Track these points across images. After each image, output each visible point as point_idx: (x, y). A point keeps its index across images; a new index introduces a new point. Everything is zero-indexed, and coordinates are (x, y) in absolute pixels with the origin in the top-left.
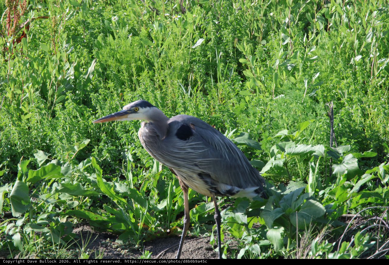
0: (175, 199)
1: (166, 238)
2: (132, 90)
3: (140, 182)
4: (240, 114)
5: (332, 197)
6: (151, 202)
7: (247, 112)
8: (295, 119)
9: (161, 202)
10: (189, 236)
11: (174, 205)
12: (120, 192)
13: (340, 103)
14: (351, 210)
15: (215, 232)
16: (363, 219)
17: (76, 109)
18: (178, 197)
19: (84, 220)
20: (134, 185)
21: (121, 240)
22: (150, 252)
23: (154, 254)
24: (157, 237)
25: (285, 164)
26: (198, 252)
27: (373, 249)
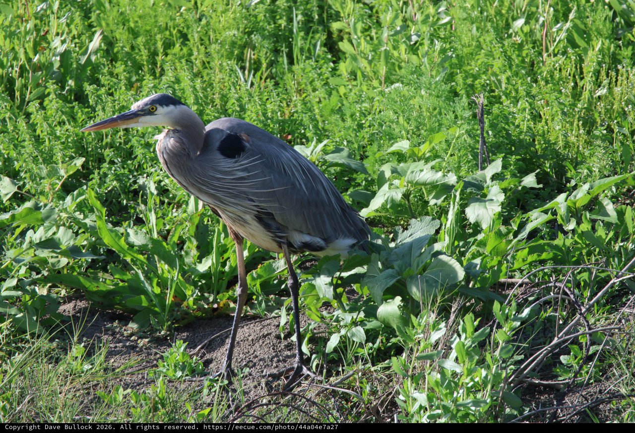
0: (226, 256)
1: (210, 319)
2: (155, 78)
3: (168, 227)
4: (330, 115)
5: (481, 250)
6: (187, 260)
7: (342, 111)
8: (420, 123)
9: (204, 260)
10: (247, 316)
11: (224, 264)
12: (136, 244)
13: (494, 97)
14: (514, 271)
15: (289, 309)
16: (533, 287)
17: (61, 111)
18: (230, 251)
19: (77, 291)
20: (158, 233)
21: (137, 323)
22: (184, 342)
23: (192, 345)
24: (196, 317)
25: (406, 196)
26: (263, 342)
27: (550, 335)
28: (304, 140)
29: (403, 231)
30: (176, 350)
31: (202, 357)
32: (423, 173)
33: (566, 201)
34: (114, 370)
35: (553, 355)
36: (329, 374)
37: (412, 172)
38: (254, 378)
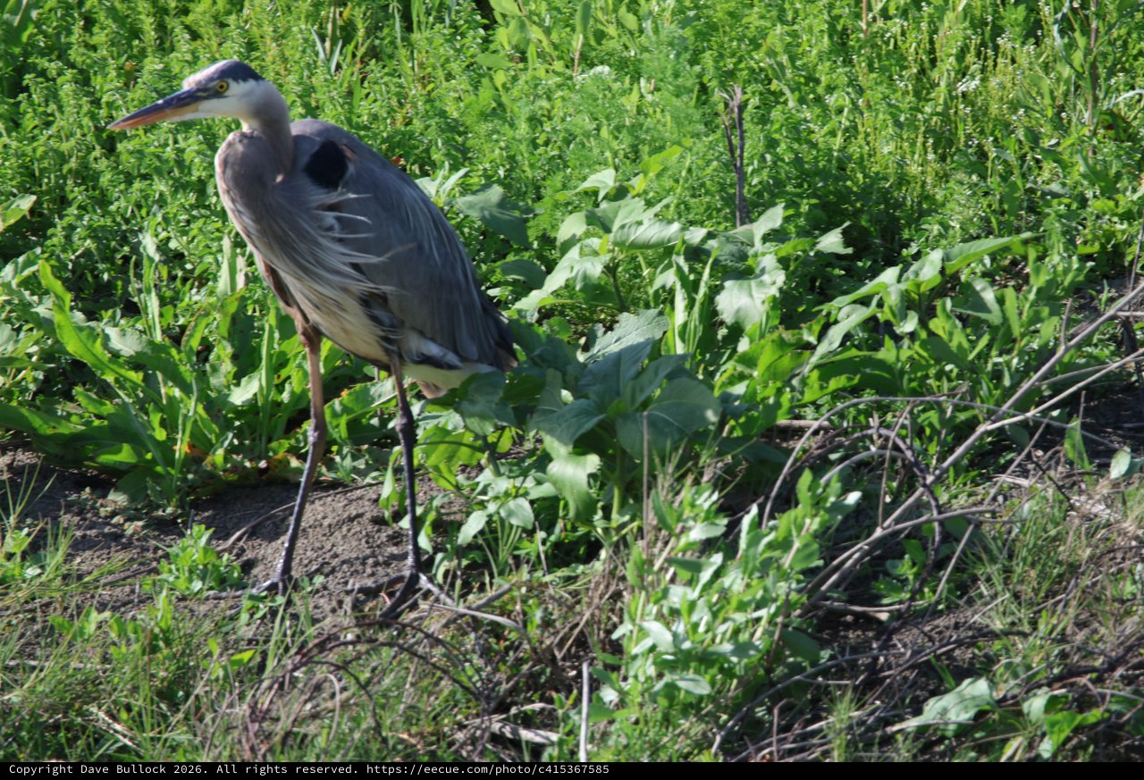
0: (284, 373)
1: (255, 487)
2: (162, 53)
3: (181, 321)
4: (478, 122)
5: (745, 370)
6: (214, 381)
8: (637, 138)
9: (244, 380)
10: (322, 482)
11: (280, 388)
12: (122, 353)
15: (397, 471)
16: (838, 435)
18: (292, 366)
19: (17, 434)
20: (163, 332)
21: (125, 493)
22: (207, 529)
23: (220, 535)
24: (230, 484)
25: (610, 269)
26: (349, 530)
27: (867, 522)
28: (428, 166)
29: (605, 333)
30: (192, 542)
31: (238, 556)
32: (642, 229)
33: (899, 281)
34: (80, 577)
35: (873, 559)
36: (467, 589)
37: (623, 227)
38: (330, 594)
